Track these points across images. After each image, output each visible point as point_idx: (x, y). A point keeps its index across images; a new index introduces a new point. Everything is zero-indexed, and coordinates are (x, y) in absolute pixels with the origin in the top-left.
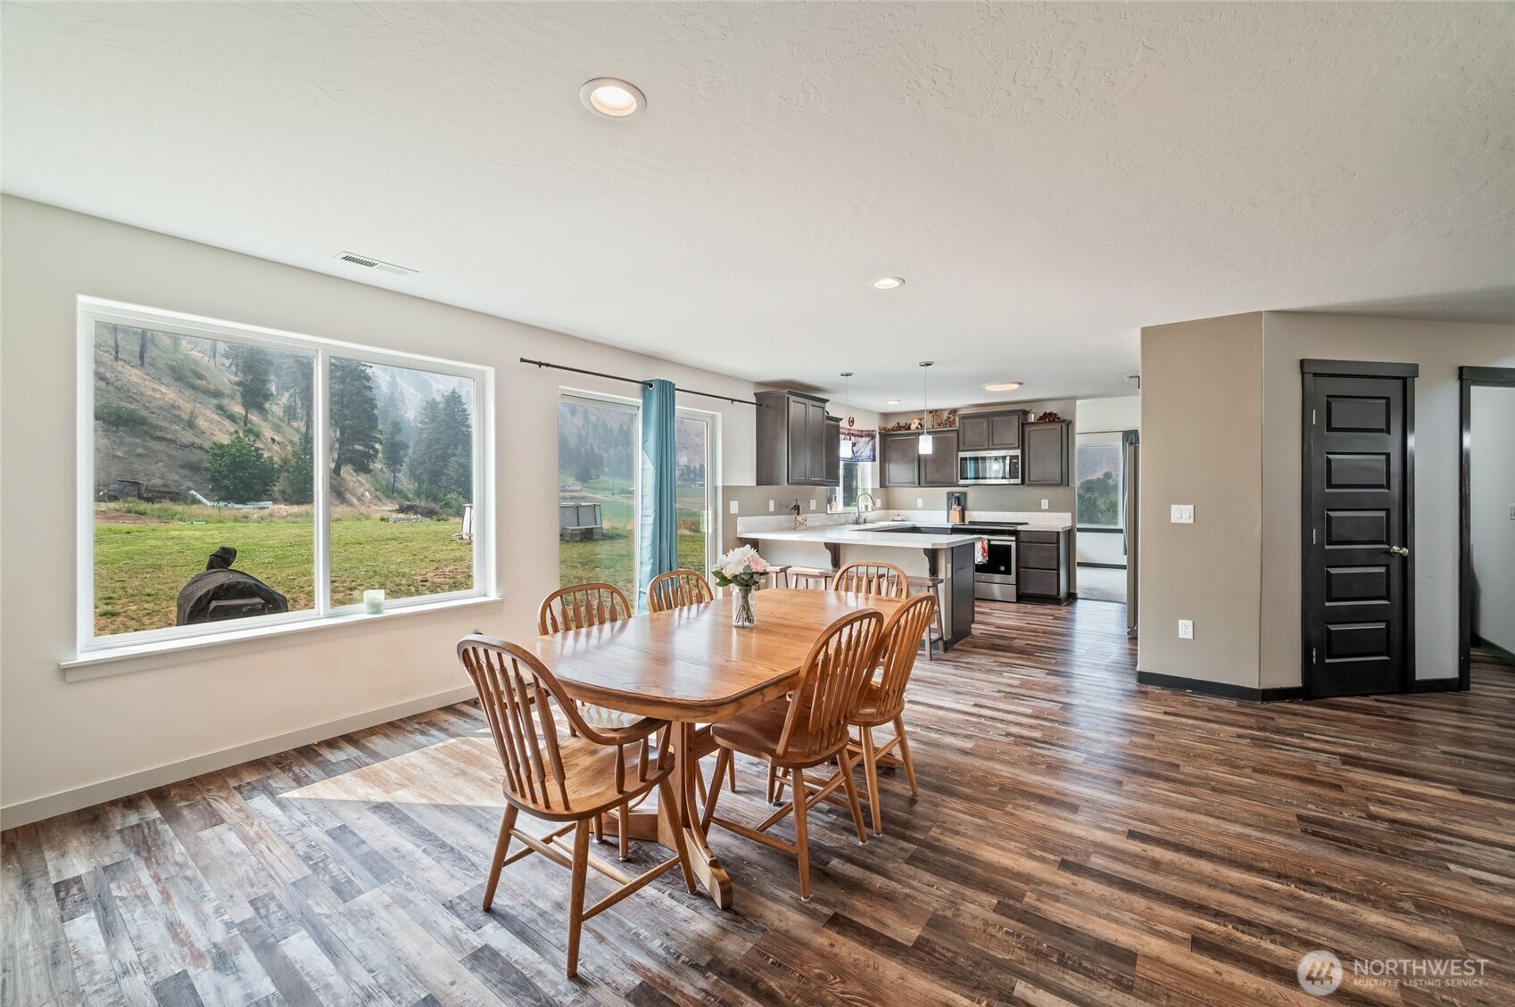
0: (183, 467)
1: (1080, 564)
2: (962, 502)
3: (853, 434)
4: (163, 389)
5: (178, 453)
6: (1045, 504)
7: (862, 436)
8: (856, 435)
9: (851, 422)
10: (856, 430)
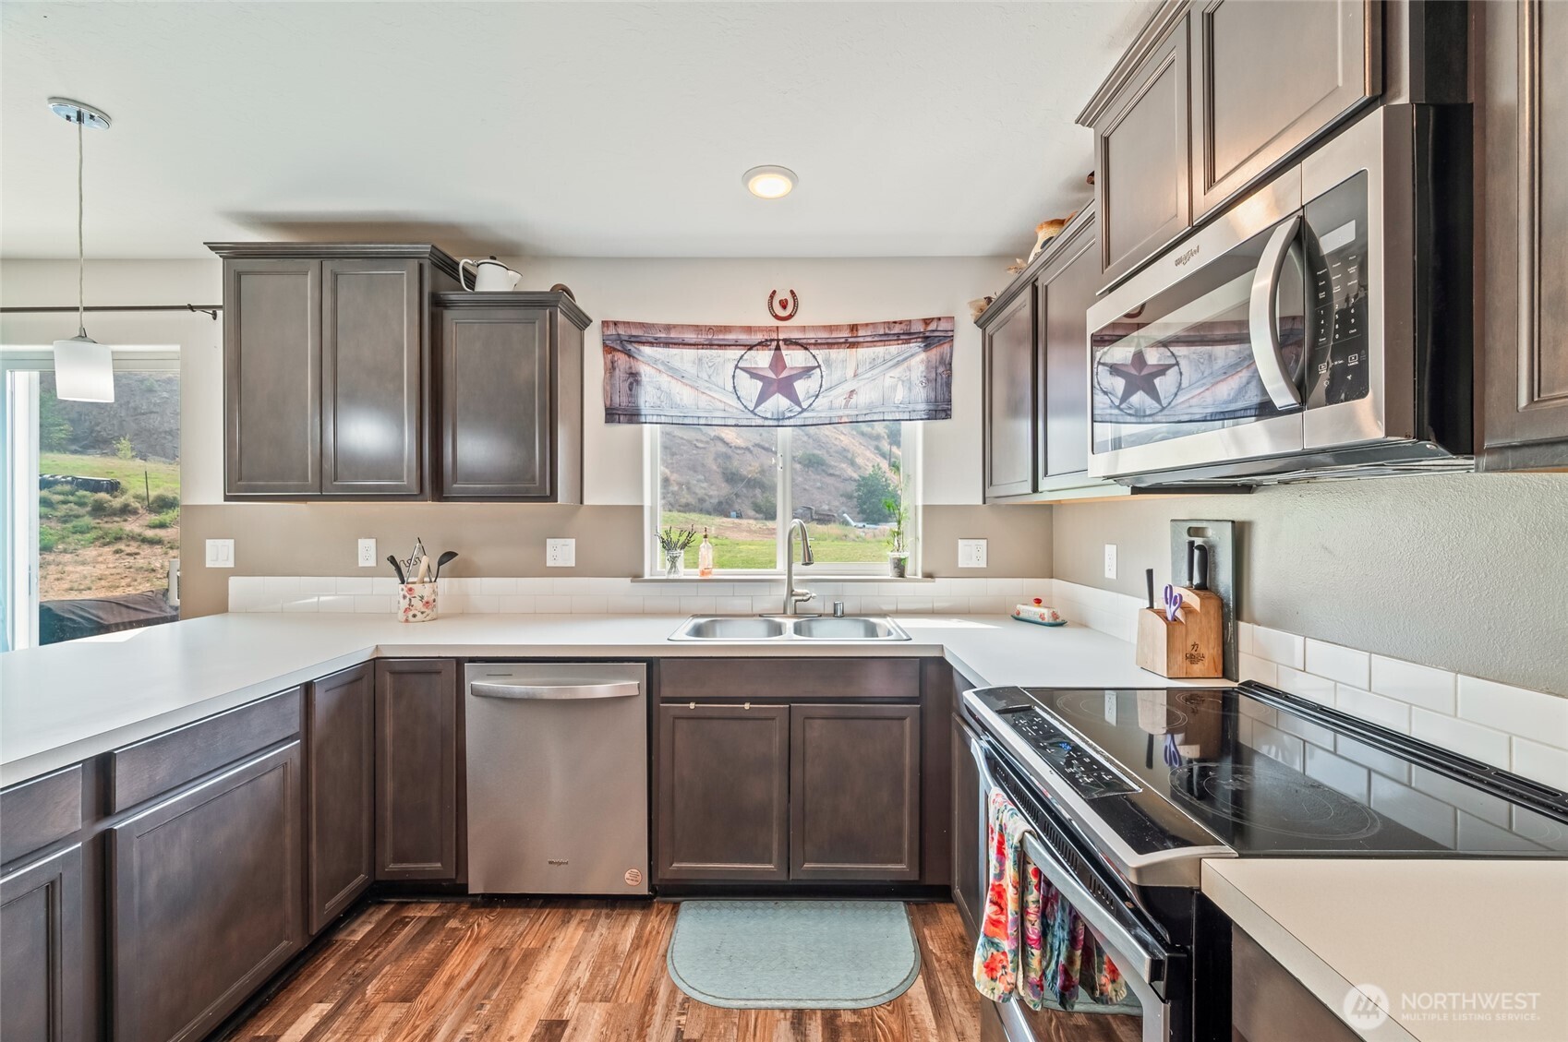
0: (842, 496)
2: (1225, 579)
3: (789, 342)
4: (842, 437)
5: (841, 486)
7: (850, 343)
8: (815, 344)
9: (784, 305)
10: (814, 328)
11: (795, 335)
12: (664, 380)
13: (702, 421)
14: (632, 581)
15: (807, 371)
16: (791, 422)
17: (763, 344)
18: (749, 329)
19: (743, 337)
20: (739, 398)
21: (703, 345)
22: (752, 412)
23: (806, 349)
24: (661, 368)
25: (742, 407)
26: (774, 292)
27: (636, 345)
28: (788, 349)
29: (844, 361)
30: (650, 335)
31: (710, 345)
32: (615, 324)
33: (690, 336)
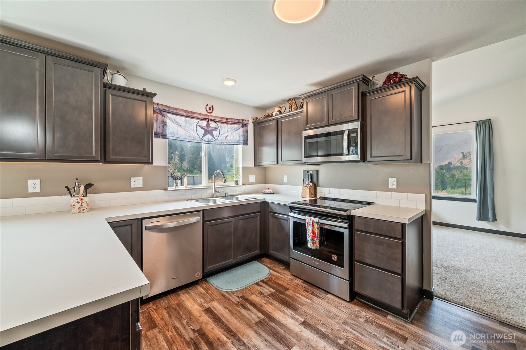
1: (435, 223)
2: (315, 180)
3: (212, 120)
6: (392, 183)
7: (227, 123)
8: (218, 122)
9: (210, 109)
10: (218, 117)
11: (213, 118)
12: (175, 126)
13: (187, 140)
14: (165, 191)
15: (216, 129)
16: (212, 143)
17: (204, 119)
18: (200, 114)
19: (199, 116)
20: (198, 134)
21: (187, 116)
22: (201, 139)
23: (216, 122)
24: (174, 122)
25: (198, 137)
26: (208, 105)
27: (165, 113)
28: (211, 122)
29: (225, 127)
30: (170, 110)
31: (189, 117)
32: (158, 104)
33: (183, 113)
